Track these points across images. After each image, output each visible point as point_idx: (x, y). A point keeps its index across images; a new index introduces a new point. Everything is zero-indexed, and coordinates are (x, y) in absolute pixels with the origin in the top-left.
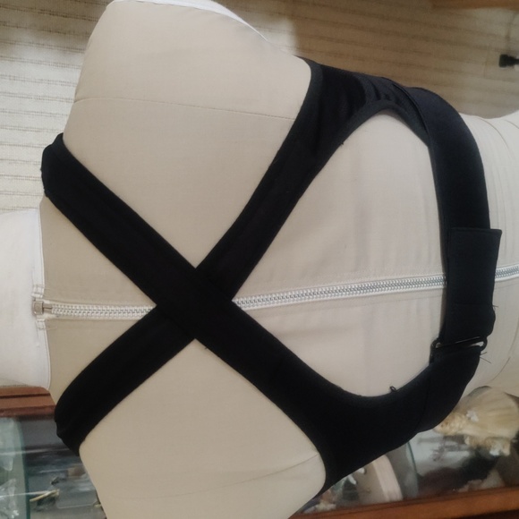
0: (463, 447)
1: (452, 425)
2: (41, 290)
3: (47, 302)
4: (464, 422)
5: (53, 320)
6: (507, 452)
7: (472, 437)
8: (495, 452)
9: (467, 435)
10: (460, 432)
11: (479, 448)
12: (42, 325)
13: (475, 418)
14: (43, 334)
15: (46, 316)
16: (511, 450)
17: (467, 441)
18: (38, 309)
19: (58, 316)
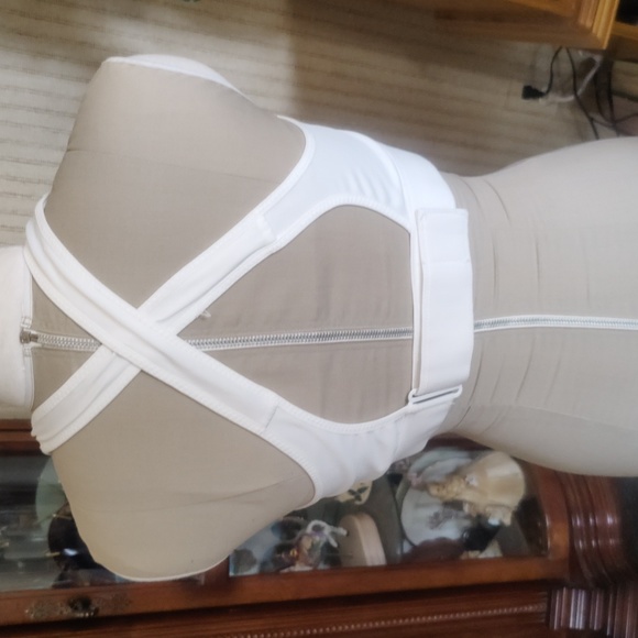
0: (461, 514)
1: (449, 488)
2: (29, 322)
3: (33, 332)
4: (463, 486)
5: (39, 348)
6: (507, 521)
7: (471, 504)
8: (494, 521)
9: (466, 502)
10: (457, 498)
11: (479, 516)
12: (28, 352)
13: (474, 483)
14: (29, 360)
15: (32, 344)
16: (513, 519)
17: (466, 508)
18: (26, 338)
19: (43, 344)
